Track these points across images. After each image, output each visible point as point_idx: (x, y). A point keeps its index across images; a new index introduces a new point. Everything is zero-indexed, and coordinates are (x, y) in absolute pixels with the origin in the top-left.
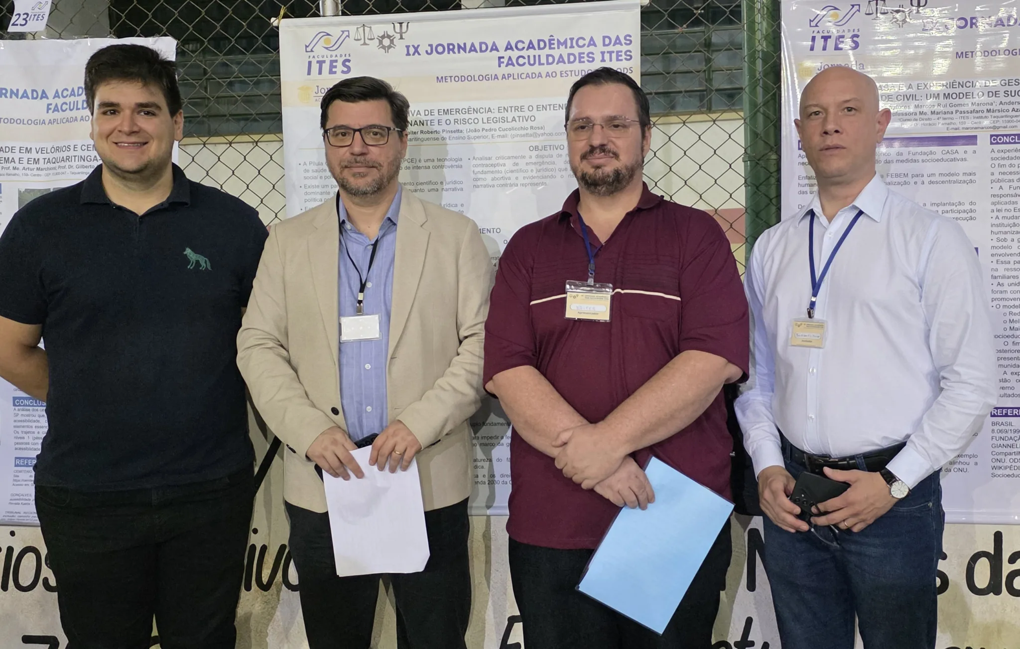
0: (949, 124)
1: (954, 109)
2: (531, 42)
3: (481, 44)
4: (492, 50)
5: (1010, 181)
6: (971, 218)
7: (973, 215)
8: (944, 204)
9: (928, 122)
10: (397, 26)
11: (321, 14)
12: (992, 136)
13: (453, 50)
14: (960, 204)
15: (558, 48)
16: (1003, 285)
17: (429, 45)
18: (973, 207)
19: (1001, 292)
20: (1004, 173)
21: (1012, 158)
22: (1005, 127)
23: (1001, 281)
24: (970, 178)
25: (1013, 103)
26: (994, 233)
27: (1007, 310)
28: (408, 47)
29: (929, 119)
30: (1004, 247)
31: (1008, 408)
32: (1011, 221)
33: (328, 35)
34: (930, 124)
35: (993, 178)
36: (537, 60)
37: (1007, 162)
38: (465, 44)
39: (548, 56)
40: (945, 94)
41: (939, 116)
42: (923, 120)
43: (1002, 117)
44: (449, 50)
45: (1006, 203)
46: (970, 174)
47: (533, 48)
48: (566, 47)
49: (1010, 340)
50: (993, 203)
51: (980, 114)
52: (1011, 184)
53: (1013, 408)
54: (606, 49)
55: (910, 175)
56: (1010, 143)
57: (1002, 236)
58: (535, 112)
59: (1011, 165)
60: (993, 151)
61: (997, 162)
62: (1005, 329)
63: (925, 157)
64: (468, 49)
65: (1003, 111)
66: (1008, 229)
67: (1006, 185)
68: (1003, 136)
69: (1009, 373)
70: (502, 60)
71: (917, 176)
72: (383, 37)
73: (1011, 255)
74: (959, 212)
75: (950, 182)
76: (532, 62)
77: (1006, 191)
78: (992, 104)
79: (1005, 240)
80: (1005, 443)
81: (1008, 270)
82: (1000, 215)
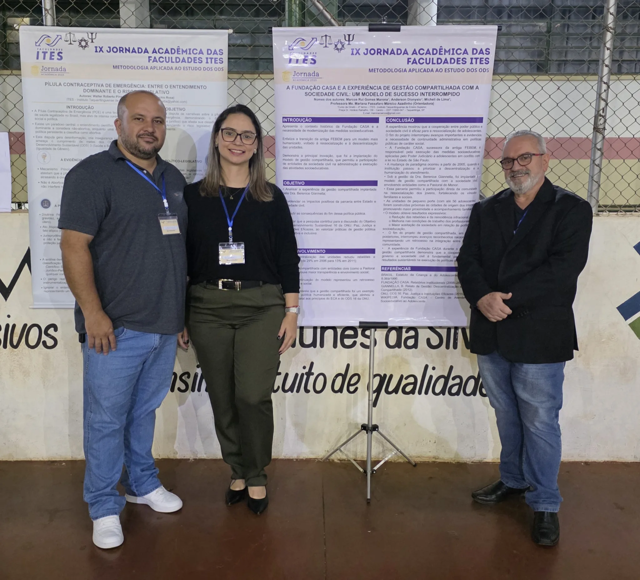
0: (364, 110)
1: (367, 102)
2: (167, 50)
3: (138, 48)
4: (145, 52)
5: (395, 144)
6: (375, 164)
7: (375, 162)
8: (361, 156)
9: (353, 109)
10: (90, 35)
11: (44, 24)
12: (387, 118)
13: (122, 51)
14: (369, 156)
15: (182, 54)
16: (389, 201)
17: (109, 47)
18: (376, 158)
19: (389, 205)
20: (392, 140)
21: (397, 131)
22: (394, 113)
23: (389, 199)
24: (374, 141)
25: (398, 100)
26: (386, 173)
27: (391, 215)
28: (96, 47)
29: (354, 107)
30: (391, 181)
31: (390, 267)
32: (395, 167)
33: (49, 37)
34: (354, 110)
35: (387, 142)
36: (170, 60)
37: (394, 133)
38: (129, 48)
39: (176, 58)
40: (362, 93)
41: (359, 105)
42: (351, 107)
43: (393, 107)
44: (120, 51)
45: (393, 156)
46: (375, 140)
47: (168, 53)
48: (187, 54)
49: (392, 231)
50: (386, 156)
51: (381, 105)
52: (396, 145)
53: (393, 267)
54: (209, 56)
55: (343, 139)
56: (396, 122)
57: (390, 175)
58: (169, 89)
59: (396, 135)
60: (387, 126)
61: (389, 133)
62: (390, 225)
63: (351, 129)
64: (131, 51)
65: (393, 104)
66: (393, 171)
67: (393, 146)
68: (393, 118)
69: (391, 248)
70: (150, 58)
71: (347, 140)
72: (82, 40)
73: (395, 185)
74: (368, 160)
75: (364, 143)
76: (167, 60)
77: (393, 149)
78: (387, 100)
79: (392, 177)
80: (388, 285)
81: (392, 193)
82: (390, 163)
